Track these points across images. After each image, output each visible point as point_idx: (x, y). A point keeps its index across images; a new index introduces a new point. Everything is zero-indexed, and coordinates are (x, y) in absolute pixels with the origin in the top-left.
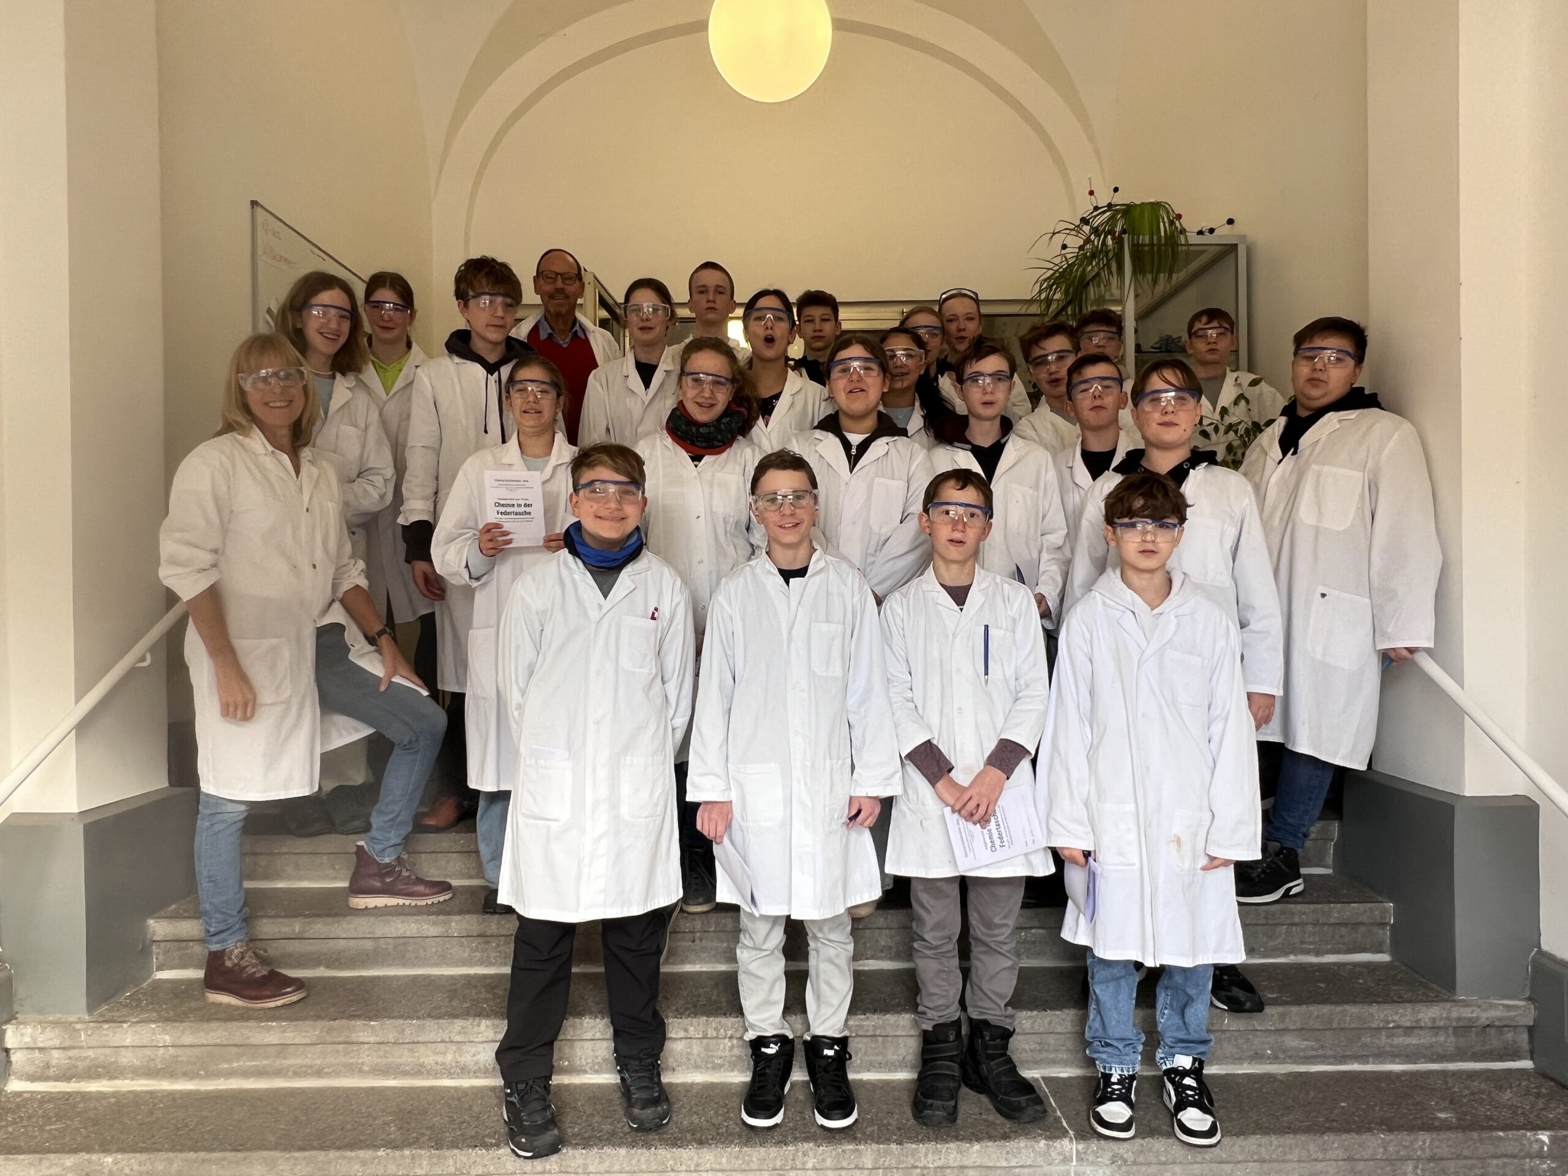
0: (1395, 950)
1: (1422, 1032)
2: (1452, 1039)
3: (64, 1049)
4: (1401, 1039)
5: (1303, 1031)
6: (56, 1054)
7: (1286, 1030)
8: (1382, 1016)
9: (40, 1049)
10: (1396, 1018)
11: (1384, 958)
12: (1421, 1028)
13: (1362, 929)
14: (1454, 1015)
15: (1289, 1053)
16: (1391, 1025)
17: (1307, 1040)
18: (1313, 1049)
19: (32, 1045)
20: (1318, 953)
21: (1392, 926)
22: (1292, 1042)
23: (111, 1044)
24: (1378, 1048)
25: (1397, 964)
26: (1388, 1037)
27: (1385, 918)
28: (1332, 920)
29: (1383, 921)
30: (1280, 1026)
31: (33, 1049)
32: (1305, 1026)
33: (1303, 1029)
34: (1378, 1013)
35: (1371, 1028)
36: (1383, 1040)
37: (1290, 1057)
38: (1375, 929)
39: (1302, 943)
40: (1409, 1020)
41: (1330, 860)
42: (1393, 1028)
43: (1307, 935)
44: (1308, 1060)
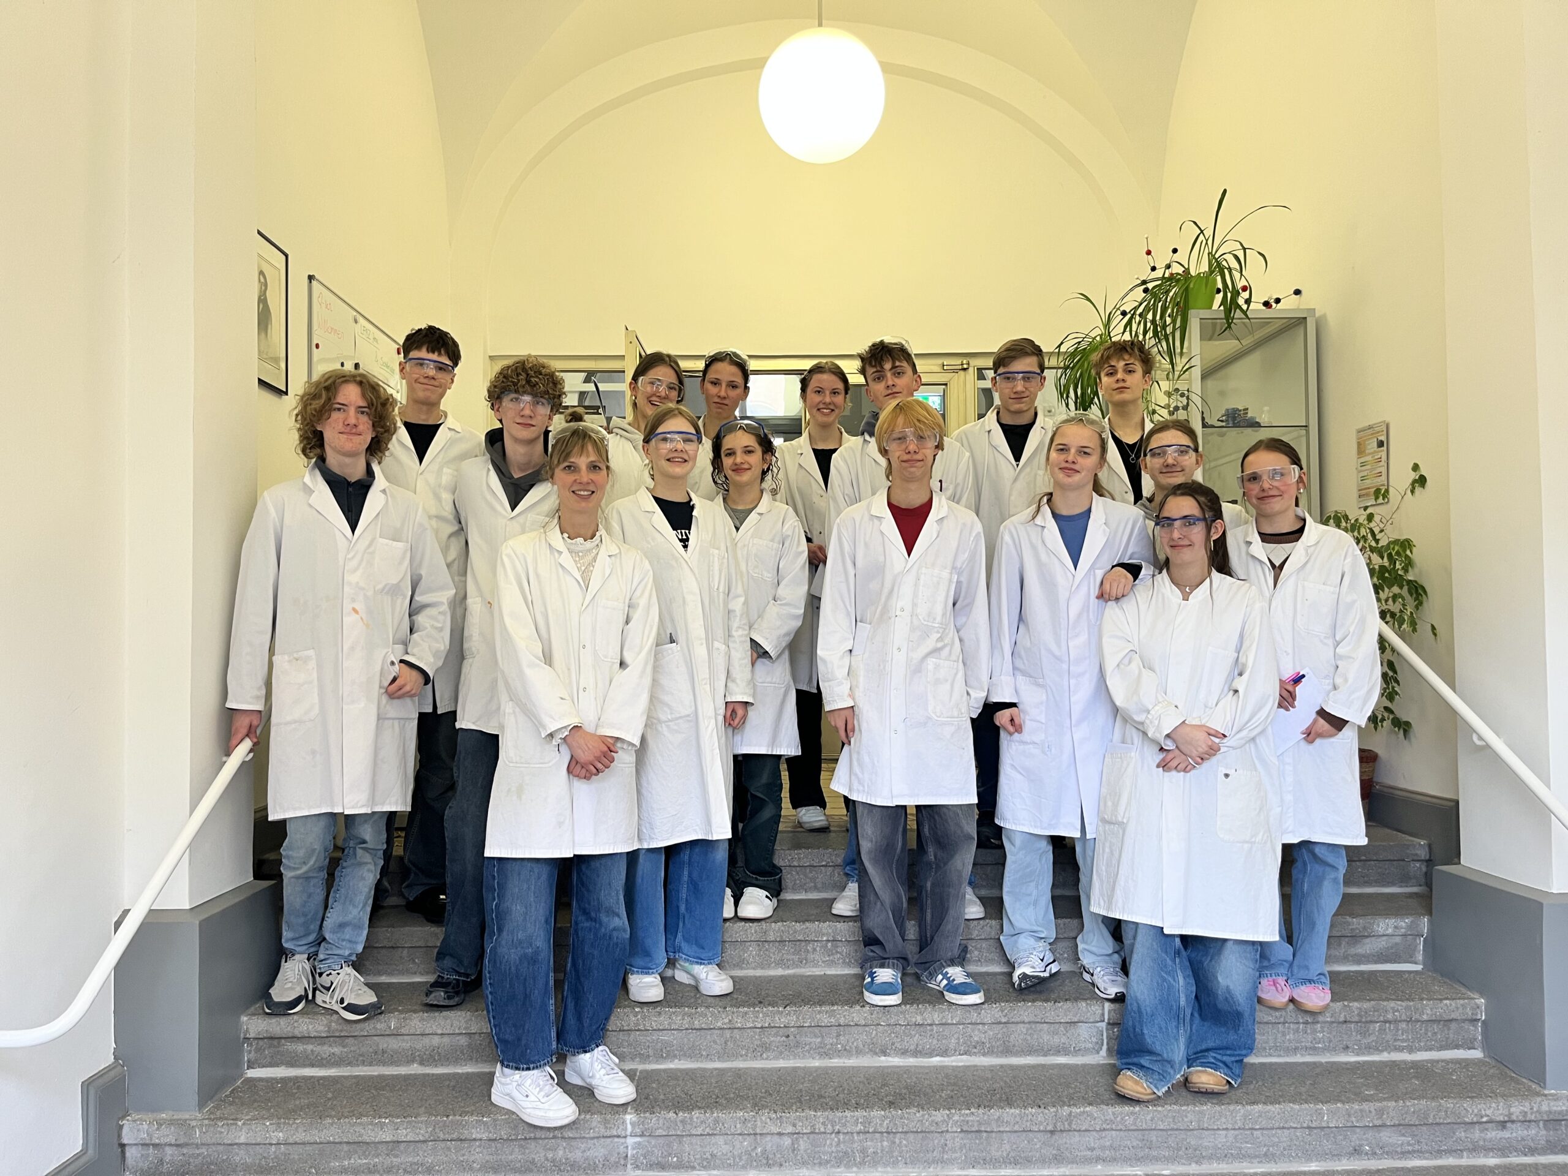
0: (1488, 1044)
1: (1514, 1126)
2: (1544, 1132)
3: (177, 1146)
4: (1494, 1133)
5: (1401, 1126)
6: (169, 1151)
7: (1384, 1126)
8: (1476, 1111)
9: (155, 1146)
10: (1488, 1112)
11: (1477, 1054)
12: (1513, 1122)
13: (1453, 1025)
14: (1545, 1108)
15: (1386, 1149)
16: (1485, 1119)
17: (1403, 1135)
18: (1409, 1144)
19: (148, 1142)
20: (1411, 1050)
21: (1484, 1022)
22: (1389, 1137)
23: (226, 1141)
24: (1472, 1142)
25: (1487, 1060)
26: (1481, 1131)
27: (1477, 1015)
28: (1425, 1017)
29: (1474, 1017)
30: (1378, 1122)
31: (147, 1145)
32: (1402, 1122)
33: (1400, 1125)
34: (1472, 1109)
35: (1466, 1123)
36: (1476, 1134)
37: (1387, 1153)
38: (1466, 1025)
39: (1395, 1040)
40: (1501, 1114)
41: (1420, 957)
42: (1486, 1122)
43: (1400, 1032)
44: (1404, 1154)
